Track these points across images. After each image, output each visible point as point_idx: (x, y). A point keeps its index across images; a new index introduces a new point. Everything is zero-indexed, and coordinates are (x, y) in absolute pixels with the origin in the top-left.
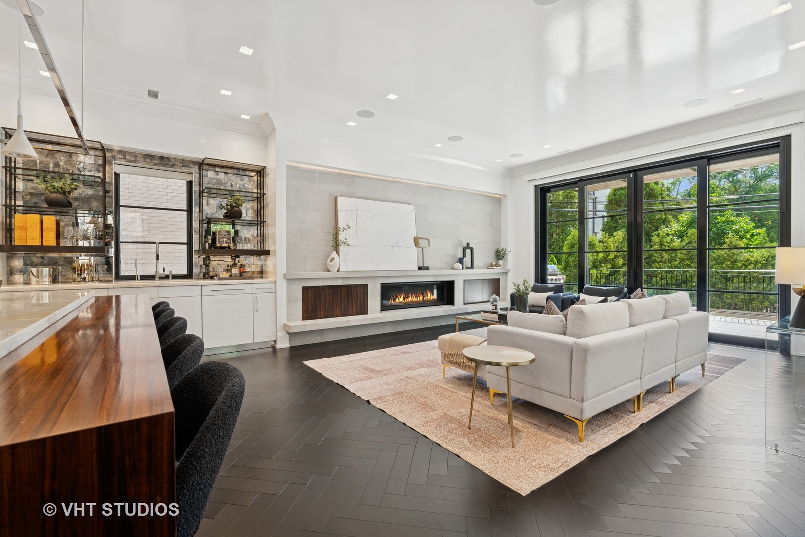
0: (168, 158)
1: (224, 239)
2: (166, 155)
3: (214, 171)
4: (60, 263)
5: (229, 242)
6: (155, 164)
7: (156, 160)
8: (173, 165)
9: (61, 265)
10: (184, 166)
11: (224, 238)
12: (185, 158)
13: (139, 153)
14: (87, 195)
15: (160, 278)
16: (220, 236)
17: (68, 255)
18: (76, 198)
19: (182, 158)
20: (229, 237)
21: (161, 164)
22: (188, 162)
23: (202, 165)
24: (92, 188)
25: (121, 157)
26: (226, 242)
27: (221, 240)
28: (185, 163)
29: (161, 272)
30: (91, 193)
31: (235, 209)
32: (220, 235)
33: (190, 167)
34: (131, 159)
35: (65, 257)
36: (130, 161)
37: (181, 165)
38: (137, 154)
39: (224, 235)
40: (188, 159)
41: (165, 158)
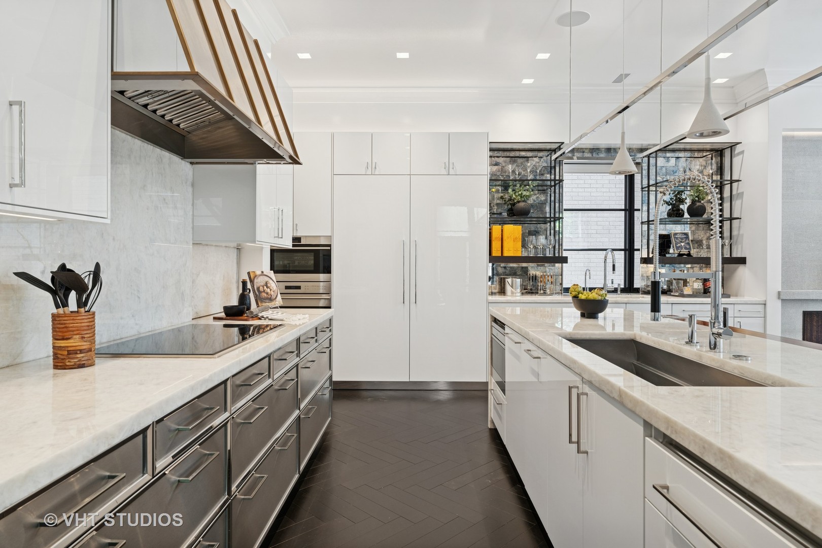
0: (615, 150)
1: (683, 244)
2: (613, 147)
3: (664, 157)
4: (518, 274)
5: (688, 247)
7: (602, 153)
9: (519, 275)
11: (681, 242)
12: (632, 147)
13: (586, 149)
14: (541, 201)
15: (609, 292)
16: (677, 241)
17: (524, 265)
18: (532, 205)
20: (687, 241)
22: (635, 151)
26: (686, 248)
27: (679, 245)
28: (632, 152)
29: (609, 283)
30: (544, 198)
31: (698, 204)
32: (677, 238)
35: (522, 267)
38: (584, 150)
39: (681, 239)
40: (634, 147)
41: (612, 150)
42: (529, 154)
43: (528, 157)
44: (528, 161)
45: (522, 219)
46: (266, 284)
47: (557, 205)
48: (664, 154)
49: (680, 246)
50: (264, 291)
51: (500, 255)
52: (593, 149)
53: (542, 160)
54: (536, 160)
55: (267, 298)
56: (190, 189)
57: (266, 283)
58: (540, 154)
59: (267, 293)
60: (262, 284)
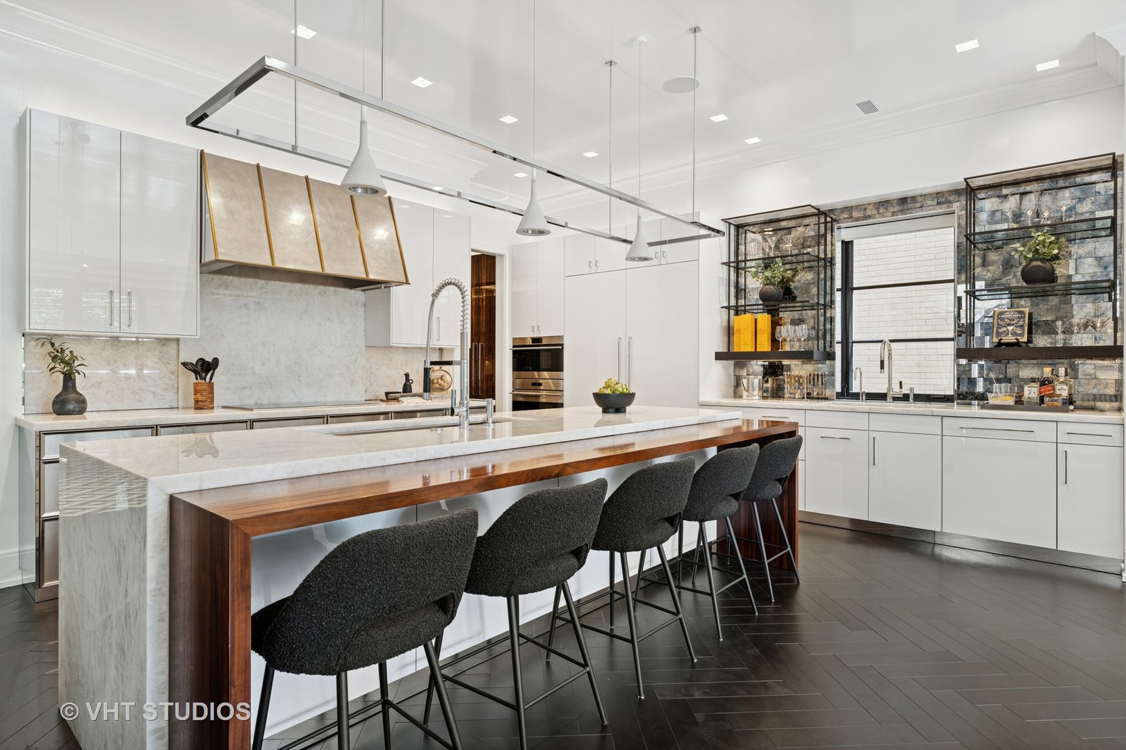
0: (913, 198)
1: (1010, 328)
2: (910, 194)
3: (998, 197)
5: (1019, 332)
6: (894, 214)
7: (895, 206)
8: (921, 207)
10: (939, 203)
11: (1009, 325)
12: (939, 189)
13: (869, 204)
14: (807, 280)
15: (895, 399)
16: (1002, 323)
19: (934, 190)
20: (1021, 322)
21: (902, 211)
22: (946, 195)
23: (970, 192)
24: (811, 270)
25: (846, 216)
26: (1014, 334)
27: (1002, 330)
28: (941, 197)
29: (896, 388)
30: (811, 277)
32: (1003, 319)
33: (950, 202)
34: (859, 215)
36: (857, 219)
37: (935, 203)
38: (867, 206)
39: (1011, 320)
40: (945, 189)
41: (909, 199)
42: (792, 223)
43: (790, 228)
44: (790, 234)
45: (788, 305)
46: (441, 378)
47: (828, 284)
48: (998, 192)
49: (1004, 331)
50: (438, 383)
51: (754, 350)
52: (880, 202)
53: (808, 228)
54: (801, 229)
55: (439, 389)
56: (362, 310)
57: (442, 376)
58: (806, 221)
59: (440, 385)
60: (438, 377)
